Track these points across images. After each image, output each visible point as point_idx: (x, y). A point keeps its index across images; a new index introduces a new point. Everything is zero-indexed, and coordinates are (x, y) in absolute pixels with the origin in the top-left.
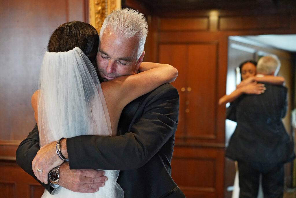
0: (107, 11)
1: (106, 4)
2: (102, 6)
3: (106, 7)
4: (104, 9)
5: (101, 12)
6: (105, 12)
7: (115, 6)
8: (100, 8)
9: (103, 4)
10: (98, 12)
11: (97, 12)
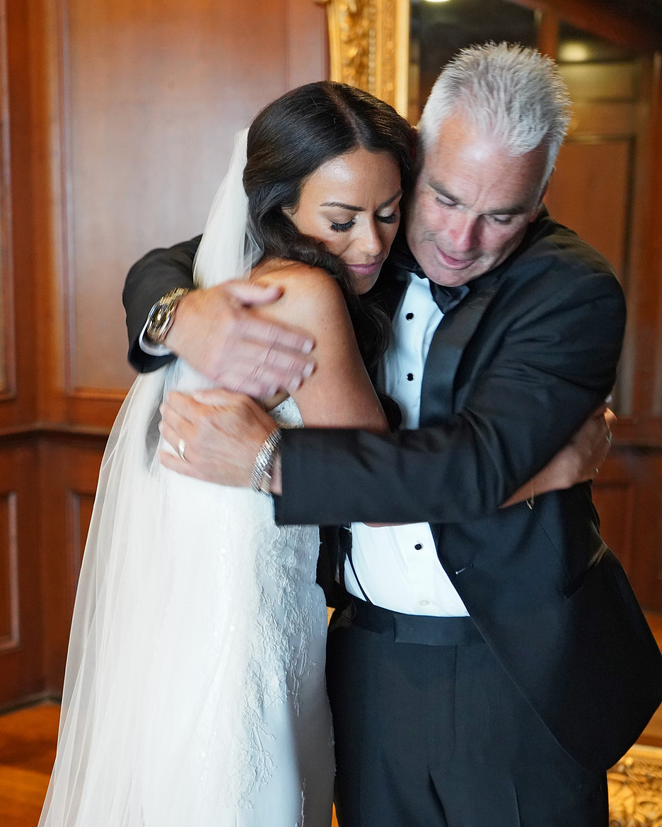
0: (375, 60)
1: (371, 41)
2: (359, 45)
3: (372, 49)
4: (364, 53)
5: (357, 62)
6: (368, 60)
7: (395, 46)
8: (353, 52)
9: (364, 43)
10: (351, 62)
11: (345, 62)
